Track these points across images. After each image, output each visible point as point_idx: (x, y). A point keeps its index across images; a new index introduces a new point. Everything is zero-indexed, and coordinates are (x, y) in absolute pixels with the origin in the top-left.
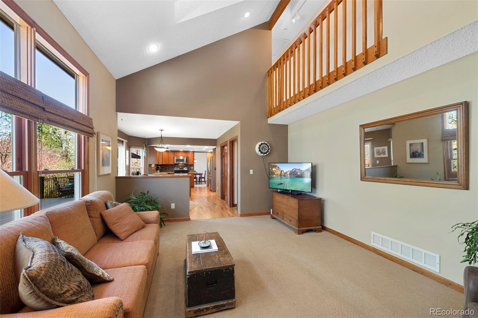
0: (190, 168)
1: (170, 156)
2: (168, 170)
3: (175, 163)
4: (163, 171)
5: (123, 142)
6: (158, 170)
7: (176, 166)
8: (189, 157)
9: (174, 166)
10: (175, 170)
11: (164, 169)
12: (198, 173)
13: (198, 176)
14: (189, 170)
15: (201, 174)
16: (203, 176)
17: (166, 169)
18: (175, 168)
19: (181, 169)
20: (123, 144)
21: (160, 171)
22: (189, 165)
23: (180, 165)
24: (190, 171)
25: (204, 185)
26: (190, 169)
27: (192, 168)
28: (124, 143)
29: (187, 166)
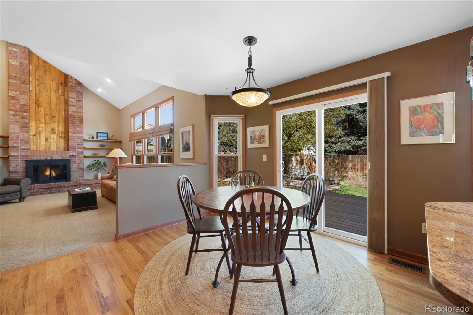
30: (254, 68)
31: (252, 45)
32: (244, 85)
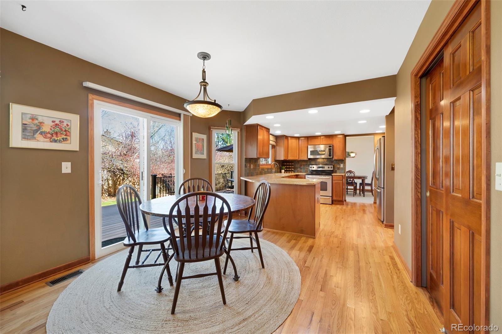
0: (338, 166)
1: (300, 146)
2: (299, 169)
3: (309, 157)
4: (289, 171)
5: (179, 115)
6: (283, 169)
7: (312, 163)
8: (335, 146)
9: (309, 163)
10: (310, 169)
11: (293, 168)
12: (357, 174)
13: (359, 181)
14: (336, 169)
15: (363, 178)
16: (368, 181)
17: (297, 168)
18: (310, 166)
19: (320, 167)
20: (180, 120)
21: (285, 171)
22: (336, 160)
23: (318, 160)
24: (338, 171)
25: (368, 200)
26: (339, 168)
27: (342, 166)
28: (182, 117)
29: (332, 162)
30: (208, 82)
31: (206, 60)
32: (197, 98)
